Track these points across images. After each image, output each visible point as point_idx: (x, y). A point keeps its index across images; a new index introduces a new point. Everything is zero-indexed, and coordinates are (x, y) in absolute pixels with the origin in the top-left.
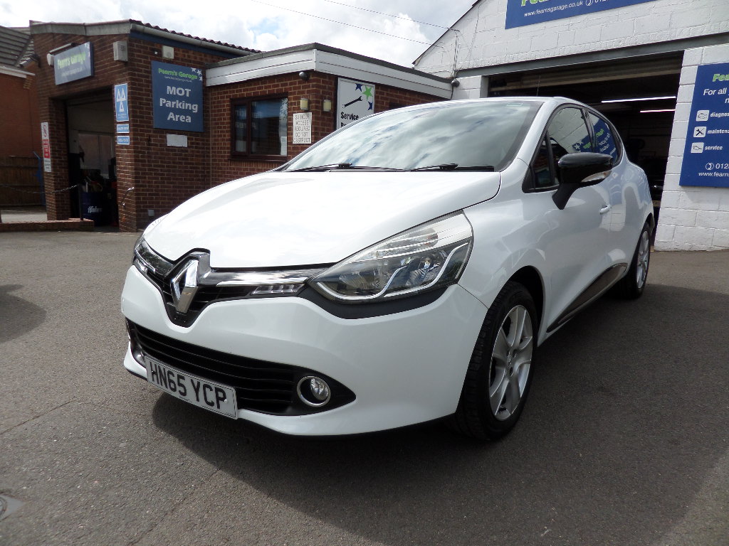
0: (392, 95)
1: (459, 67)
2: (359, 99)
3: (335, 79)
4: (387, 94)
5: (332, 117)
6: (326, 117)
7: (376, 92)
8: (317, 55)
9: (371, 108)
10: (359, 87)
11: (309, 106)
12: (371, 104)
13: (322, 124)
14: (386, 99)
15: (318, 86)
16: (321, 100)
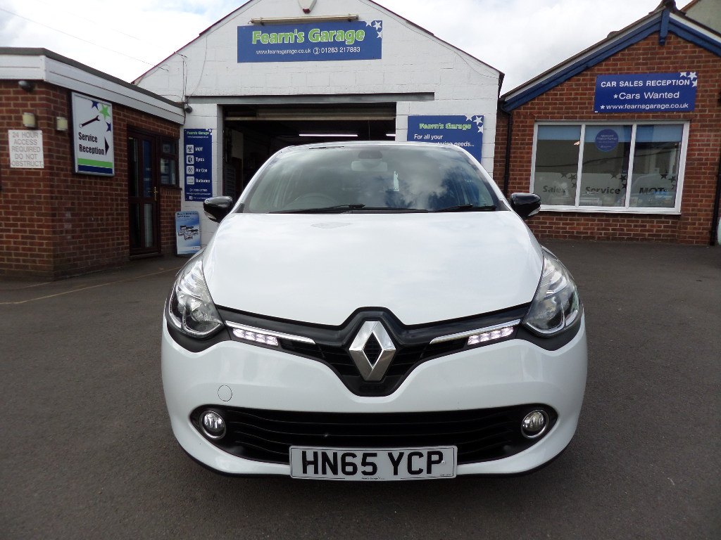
0: (128, 117)
1: (189, 93)
2: (97, 119)
3: (68, 92)
4: (124, 116)
5: (67, 138)
6: (60, 137)
7: (113, 113)
8: (46, 62)
9: (109, 129)
10: (95, 104)
11: (36, 123)
12: (109, 125)
13: (57, 145)
14: (124, 121)
15: (47, 100)
16: (53, 117)
